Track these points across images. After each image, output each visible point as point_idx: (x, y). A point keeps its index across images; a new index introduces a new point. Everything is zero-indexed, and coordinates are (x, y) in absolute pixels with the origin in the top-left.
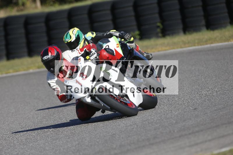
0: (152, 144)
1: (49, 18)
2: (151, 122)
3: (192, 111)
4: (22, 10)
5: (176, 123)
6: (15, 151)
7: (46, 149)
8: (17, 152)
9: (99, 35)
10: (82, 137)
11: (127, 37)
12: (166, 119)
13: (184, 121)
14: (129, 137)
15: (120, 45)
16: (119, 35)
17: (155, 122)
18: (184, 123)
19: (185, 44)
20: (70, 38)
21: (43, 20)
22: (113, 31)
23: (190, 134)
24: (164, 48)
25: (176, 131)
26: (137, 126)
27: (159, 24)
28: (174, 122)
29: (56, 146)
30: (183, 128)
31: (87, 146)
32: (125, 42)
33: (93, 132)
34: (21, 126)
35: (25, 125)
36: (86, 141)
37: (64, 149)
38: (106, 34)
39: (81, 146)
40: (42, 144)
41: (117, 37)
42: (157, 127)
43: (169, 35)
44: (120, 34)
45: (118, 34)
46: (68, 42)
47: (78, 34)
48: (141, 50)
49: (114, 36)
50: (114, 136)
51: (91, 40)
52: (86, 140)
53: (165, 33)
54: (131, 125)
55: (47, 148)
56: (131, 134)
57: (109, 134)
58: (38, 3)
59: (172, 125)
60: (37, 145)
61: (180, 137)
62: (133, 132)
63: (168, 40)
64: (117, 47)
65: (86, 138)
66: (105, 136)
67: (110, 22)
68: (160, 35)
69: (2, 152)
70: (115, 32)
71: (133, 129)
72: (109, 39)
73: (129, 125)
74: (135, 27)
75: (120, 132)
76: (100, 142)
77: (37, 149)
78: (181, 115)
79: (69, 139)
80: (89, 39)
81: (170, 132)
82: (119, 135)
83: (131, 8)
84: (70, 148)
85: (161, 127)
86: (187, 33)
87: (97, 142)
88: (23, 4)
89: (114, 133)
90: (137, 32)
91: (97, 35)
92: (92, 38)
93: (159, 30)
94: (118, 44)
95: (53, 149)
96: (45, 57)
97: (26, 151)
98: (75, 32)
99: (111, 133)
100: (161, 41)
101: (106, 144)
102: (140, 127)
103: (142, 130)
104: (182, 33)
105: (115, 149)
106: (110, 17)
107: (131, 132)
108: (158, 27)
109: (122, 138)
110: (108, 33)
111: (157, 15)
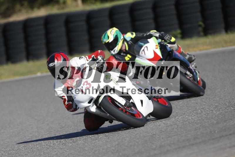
0: (193, 145)
1: (90, 16)
2: (192, 122)
3: (233, 111)
4: (63, 8)
5: (217, 123)
6: (54, 151)
7: (85, 150)
8: (56, 152)
9: (139, 35)
10: (122, 137)
11: (167, 38)
12: (207, 119)
13: (225, 121)
14: (169, 137)
15: (159, 46)
16: (159, 35)
17: (196, 122)
18: (225, 124)
19: (227, 43)
20: (107, 39)
21: (84, 18)
22: (153, 32)
23: (230, 135)
24: (205, 47)
25: (216, 132)
26: (178, 126)
27: (201, 23)
28: (215, 122)
29: (95, 147)
30: (224, 128)
31: (126, 146)
32: (165, 43)
33: (133, 132)
34: (61, 126)
35: (64, 124)
36: (126, 142)
37: (103, 149)
38: (146, 35)
39: (121, 146)
40: (82, 144)
41: (157, 38)
42: (197, 127)
43: (210, 34)
44: (161, 35)
45: (157, 35)
46: (105, 42)
47: (116, 34)
48: (183, 51)
49: (154, 36)
50: (154, 136)
51: (130, 40)
52: (125, 140)
53: (207, 31)
54: (171, 125)
55: (86, 148)
56: (171, 135)
57: (149, 135)
58: (80, 2)
59: (213, 125)
60: (77, 145)
61: (221, 137)
62: (173, 132)
63: (209, 39)
64: (156, 48)
65: (126, 138)
66: (145, 137)
67: (152, 21)
68: (202, 34)
69: (41, 152)
70: (155, 32)
71: (173, 129)
72: (149, 40)
73: (169, 125)
74: (177, 26)
75: (160, 133)
76: (140, 143)
77: (77, 149)
78: (222, 115)
79: (108, 139)
80: (128, 39)
81: (211, 132)
82: (159, 135)
83: (173, 7)
84: (109, 149)
85: (201, 127)
86: (229, 32)
87: (137, 142)
88: (64, 3)
89: (154, 133)
90: (179, 31)
91: (137, 36)
92: (132, 38)
93: (200, 29)
94: (157, 46)
95: (92, 149)
96: (51, 64)
97: (65, 152)
98: (113, 32)
99: (151, 133)
100: (203, 40)
101: (146, 145)
102: (180, 127)
103: (183, 130)
104: (224, 32)
105: (155, 149)
106: (152, 16)
107: (171, 132)
108: (200, 26)
109: (162, 138)
110: (148, 34)
111: (199, 14)
